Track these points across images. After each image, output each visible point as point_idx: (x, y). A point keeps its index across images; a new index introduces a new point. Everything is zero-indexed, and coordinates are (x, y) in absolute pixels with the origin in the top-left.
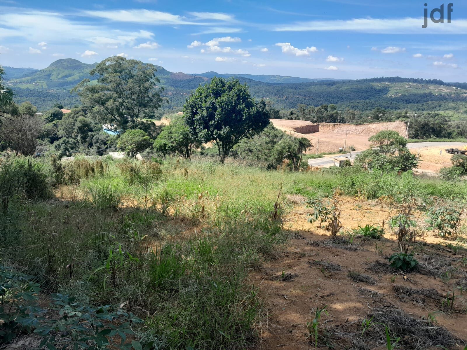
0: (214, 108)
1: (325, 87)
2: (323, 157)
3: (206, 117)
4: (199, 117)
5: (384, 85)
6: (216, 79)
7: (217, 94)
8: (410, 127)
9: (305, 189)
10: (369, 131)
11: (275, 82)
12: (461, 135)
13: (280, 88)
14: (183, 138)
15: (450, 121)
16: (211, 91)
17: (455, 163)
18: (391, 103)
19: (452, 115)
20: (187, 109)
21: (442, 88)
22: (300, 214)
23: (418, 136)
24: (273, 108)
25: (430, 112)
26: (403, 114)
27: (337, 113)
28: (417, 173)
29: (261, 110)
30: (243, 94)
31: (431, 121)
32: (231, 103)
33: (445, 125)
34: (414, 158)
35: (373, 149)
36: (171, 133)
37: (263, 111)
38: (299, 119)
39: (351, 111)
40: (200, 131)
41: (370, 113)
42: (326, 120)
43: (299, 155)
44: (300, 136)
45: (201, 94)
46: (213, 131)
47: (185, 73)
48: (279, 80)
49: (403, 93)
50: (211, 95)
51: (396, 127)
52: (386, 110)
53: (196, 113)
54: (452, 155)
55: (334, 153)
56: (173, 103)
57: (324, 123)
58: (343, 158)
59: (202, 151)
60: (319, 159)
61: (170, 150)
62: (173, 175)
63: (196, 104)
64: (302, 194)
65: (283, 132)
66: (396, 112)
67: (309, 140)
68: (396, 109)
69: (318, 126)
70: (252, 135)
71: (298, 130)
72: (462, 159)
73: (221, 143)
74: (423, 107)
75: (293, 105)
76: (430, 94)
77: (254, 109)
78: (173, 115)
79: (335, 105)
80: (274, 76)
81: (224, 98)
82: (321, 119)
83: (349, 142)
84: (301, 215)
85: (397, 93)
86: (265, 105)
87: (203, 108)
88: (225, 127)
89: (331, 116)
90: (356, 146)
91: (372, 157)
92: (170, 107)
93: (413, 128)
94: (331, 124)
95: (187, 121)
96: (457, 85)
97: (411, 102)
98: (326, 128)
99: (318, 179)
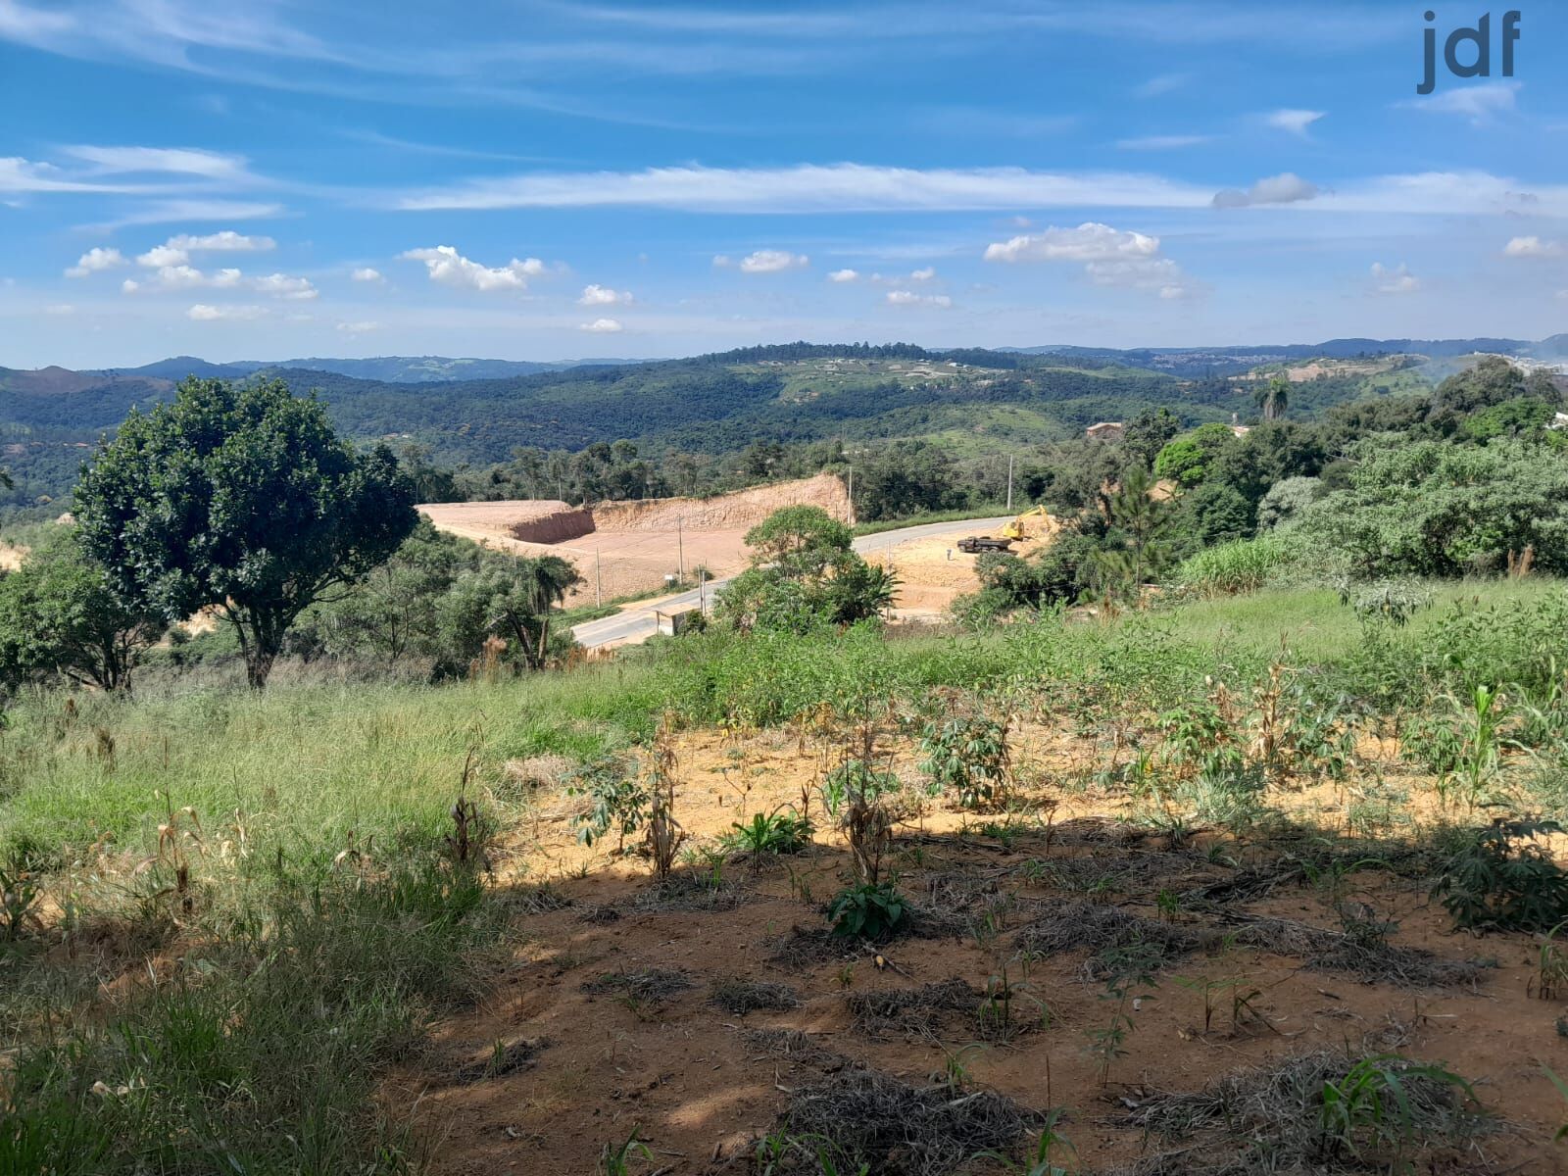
0: (197, 488)
1: (593, 387)
2: (621, 610)
3: (172, 523)
4: (143, 526)
5: (765, 371)
6: (197, 386)
7: (206, 439)
8: (855, 489)
9: (564, 730)
10: (746, 515)
11: (425, 378)
12: (991, 498)
13: (445, 397)
14: (83, 614)
15: (957, 460)
16: (178, 431)
17: (987, 578)
18: (795, 421)
19: (959, 442)
20: (89, 504)
21: (923, 369)
22: (555, 821)
23: (880, 511)
24: (429, 465)
25: (903, 440)
26: (831, 451)
27: (640, 467)
28: (895, 623)
29: (379, 478)
30: (307, 429)
31: (910, 466)
32: (265, 464)
33: (943, 472)
34: (881, 578)
35: (762, 566)
36: (31, 599)
37: (388, 482)
38: (524, 497)
39: (683, 457)
40: (153, 579)
41: (738, 458)
42: (611, 493)
43: (542, 618)
44: (535, 551)
45: (140, 445)
46: (206, 573)
47: (74, 369)
48: (435, 372)
49: (824, 391)
50: (183, 441)
51: (819, 495)
52: (783, 446)
53: (130, 514)
54: (977, 555)
55: (653, 595)
56: (33, 484)
57: (608, 503)
58: (682, 604)
59: (175, 649)
60: (607, 618)
61: (35, 666)
62: (53, 764)
63: (123, 483)
64: (558, 750)
65: (478, 543)
66: (811, 448)
67: (568, 560)
68: (809, 437)
69: (588, 512)
70: (359, 570)
71: (526, 531)
72: (1002, 564)
73: (247, 611)
74: (883, 426)
75: (496, 451)
76: (896, 388)
77: (356, 478)
78: (38, 528)
79: (632, 442)
80: (416, 361)
81: (235, 448)
82: (595, 491)
83: (693, 557)
84: (556, 825)
85: (807, 390)
86: (394, 461)
87: (156, 495)
88: (253, 552)
89: (626, 477)
90: (712, 566)
91: (762, 594)
92: (22, 501)
93: (865, 490)
94: (628, 502)
95: (96, 547)
96: (960, 356)
97: (846, 416)
98: (614, 516)
99: (607, 686)
